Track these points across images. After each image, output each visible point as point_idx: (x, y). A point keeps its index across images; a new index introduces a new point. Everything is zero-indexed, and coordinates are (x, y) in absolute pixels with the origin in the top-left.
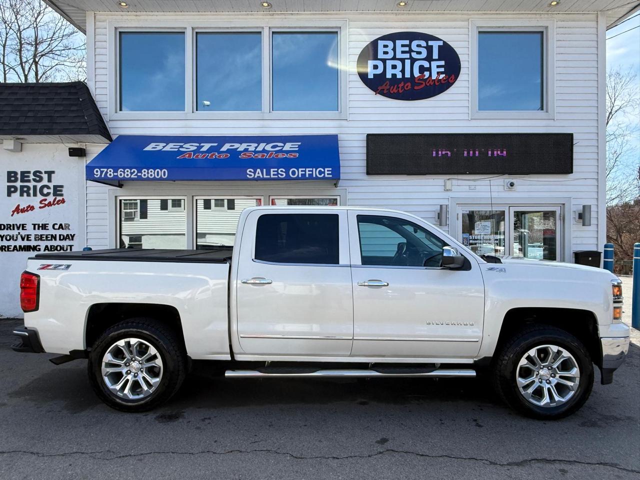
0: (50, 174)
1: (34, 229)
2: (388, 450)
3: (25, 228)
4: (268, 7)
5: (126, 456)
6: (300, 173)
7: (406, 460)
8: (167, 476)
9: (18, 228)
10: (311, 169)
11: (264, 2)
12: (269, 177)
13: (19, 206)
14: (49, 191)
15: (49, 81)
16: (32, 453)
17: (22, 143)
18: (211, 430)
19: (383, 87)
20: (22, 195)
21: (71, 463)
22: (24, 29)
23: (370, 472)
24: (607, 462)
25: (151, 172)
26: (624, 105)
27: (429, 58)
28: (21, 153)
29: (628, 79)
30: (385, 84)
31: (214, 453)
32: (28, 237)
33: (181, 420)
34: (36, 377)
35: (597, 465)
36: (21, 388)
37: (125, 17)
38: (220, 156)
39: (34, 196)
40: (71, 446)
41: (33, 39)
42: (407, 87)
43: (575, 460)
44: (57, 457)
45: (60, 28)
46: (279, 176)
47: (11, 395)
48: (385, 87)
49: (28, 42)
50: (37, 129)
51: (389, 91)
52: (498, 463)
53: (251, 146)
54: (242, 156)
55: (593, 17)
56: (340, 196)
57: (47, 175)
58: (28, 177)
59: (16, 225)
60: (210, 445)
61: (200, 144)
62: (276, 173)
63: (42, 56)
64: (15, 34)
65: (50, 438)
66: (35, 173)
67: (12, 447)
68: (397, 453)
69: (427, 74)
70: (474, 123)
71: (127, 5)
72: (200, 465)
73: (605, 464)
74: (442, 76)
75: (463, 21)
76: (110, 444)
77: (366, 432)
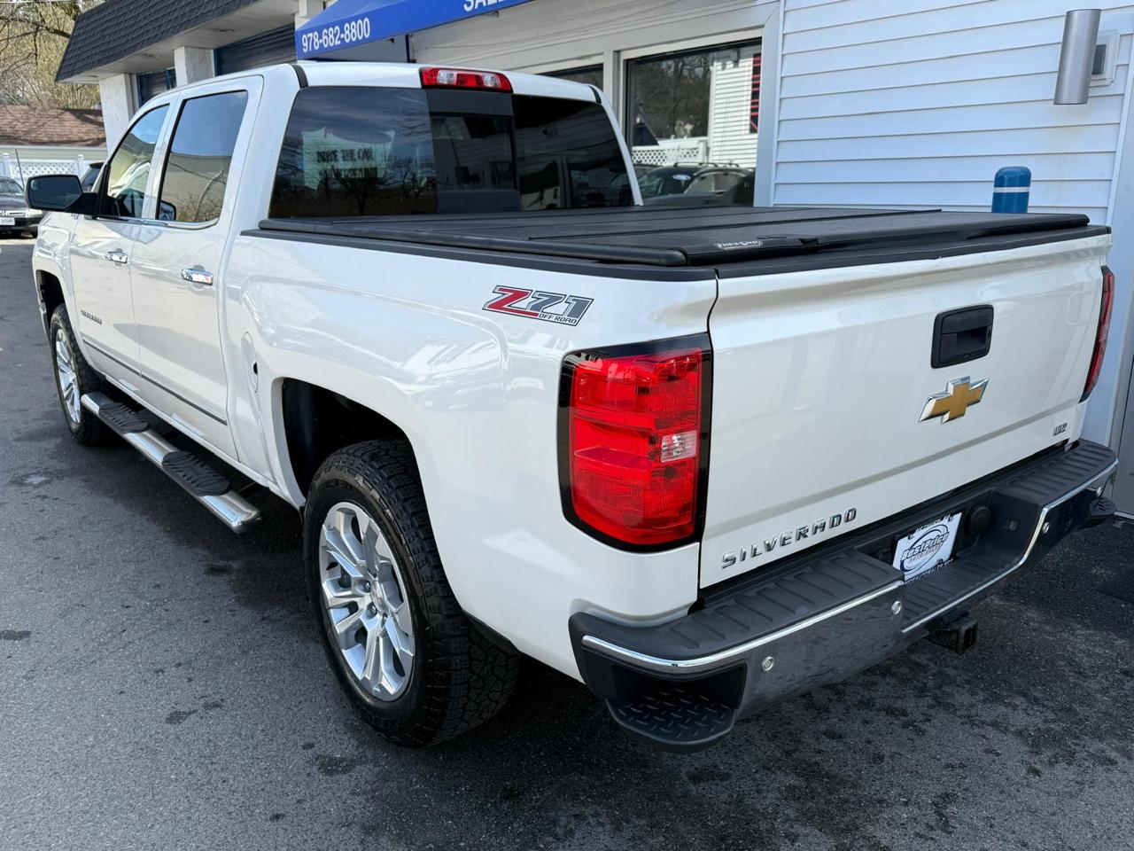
25: (353, 27)
56: (764, 27)
77: (53, 610)
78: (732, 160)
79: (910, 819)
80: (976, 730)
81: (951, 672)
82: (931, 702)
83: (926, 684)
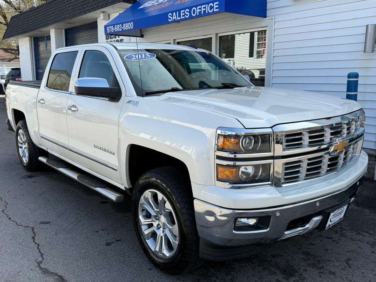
2: (32, 228)
6: (198, 11)
12: (180, 18)
17: (109, 15)
25: (127, 25)
46: (186, 16)
54: (177, 2)
56: (267, 26)
62: (184, 14)
68: (30, 231)
77: (54, 216)
78: (243, 67)
79: (339, 265)
80: (354, 242)
81: (344, 227)
82: (340, 235)
83: (337, 230)
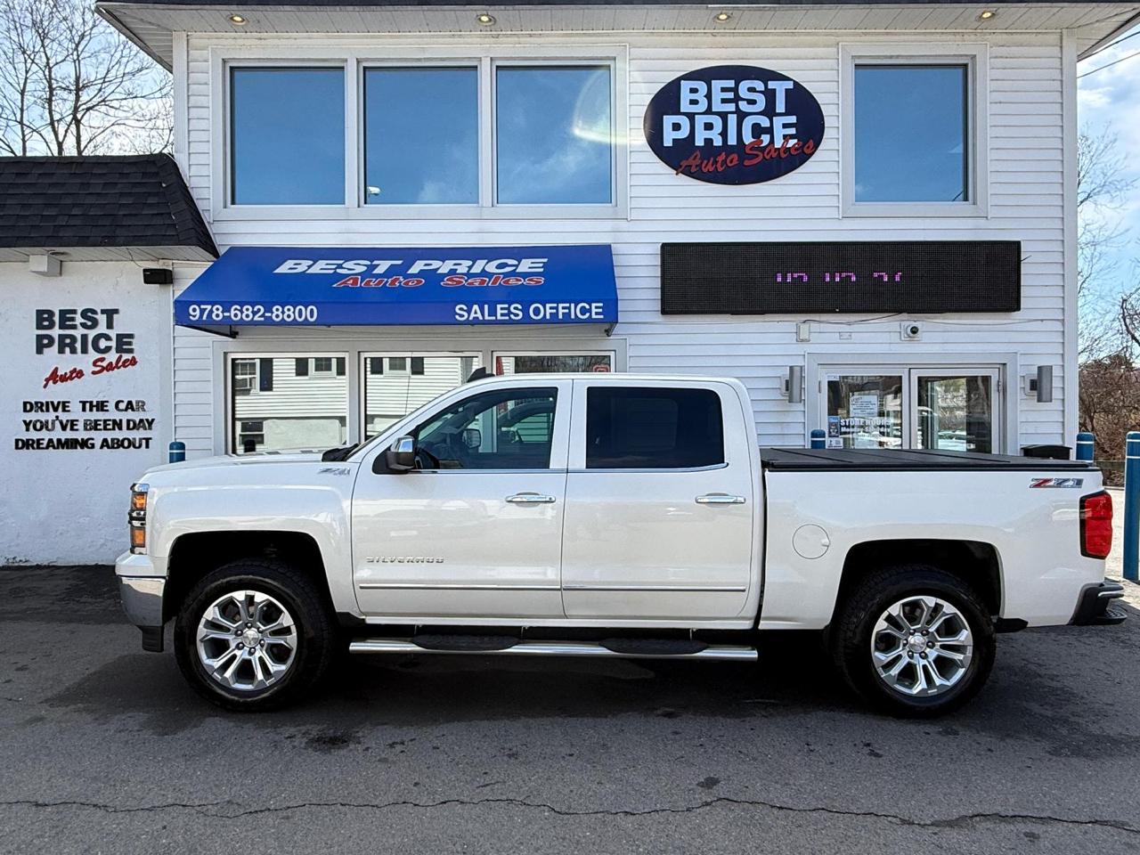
0: (110, 313)
1: (84, 410)
2: (720, 799)
3: (67, 409)
4: (490, 24)
5: (261, 811)
6: (548, 311)
7: (752, 817)
8: (336, 848)
9: (56, 409)
10: (567, 305)
11: (483, 15)
12: (494, 318)
13: (56, 369)
14: (109, 344)
15: (100, 152)
16: (94, 806)
17: (61, 261)
18: (406, 764)
19: (690, 161)
20: (61, 351)
21: (165, 824)
22: (57, 63)
23: (693, 839)
24: (1106, 819)
25: (289, 310)
26: (1095, 191)
27: (770, 112)
28: (60, 278)
29: (1102, 147)
30: (693, 157)
31: (415, 805)
32: (73, 423)
33: (352, 746)
34: (92, 670)
35: (1090, 825)
36: (68, 689)
37: (241, 42)
38: (407, 283)
39: (82, 352)
40: (162, 792)
41: (72, 80)
42: (731, 162)
43: (1050, 815)
44: (140, 813)
45: (119, 62)
46: (512, 316)
47: (52, 702)
48: (693, 162)
49: (64, 86)
50: (88, 237)
51: (701, 168)
52: (916, 822)
53: (460, 264)
54: (446, 282)
55: (1054, 38)
56: (615, 351)
57: (105, 316)
58: (73, 319)
59: (52, 403)
60: (406, 791)
61: (372, 262)
62: (506, 312)
63: (88, 109)
64: (41, 71)
65: (124, 779)
66: (84, 314)
67: (60, 795)
68: (736, 804)
69: (766, 139)
70: (848, 224)
71: (243, 20)
72: (391, 827)
73: (1104, 823)
74: (792, 142)
75: (828, 46)
76: (231, 789)
